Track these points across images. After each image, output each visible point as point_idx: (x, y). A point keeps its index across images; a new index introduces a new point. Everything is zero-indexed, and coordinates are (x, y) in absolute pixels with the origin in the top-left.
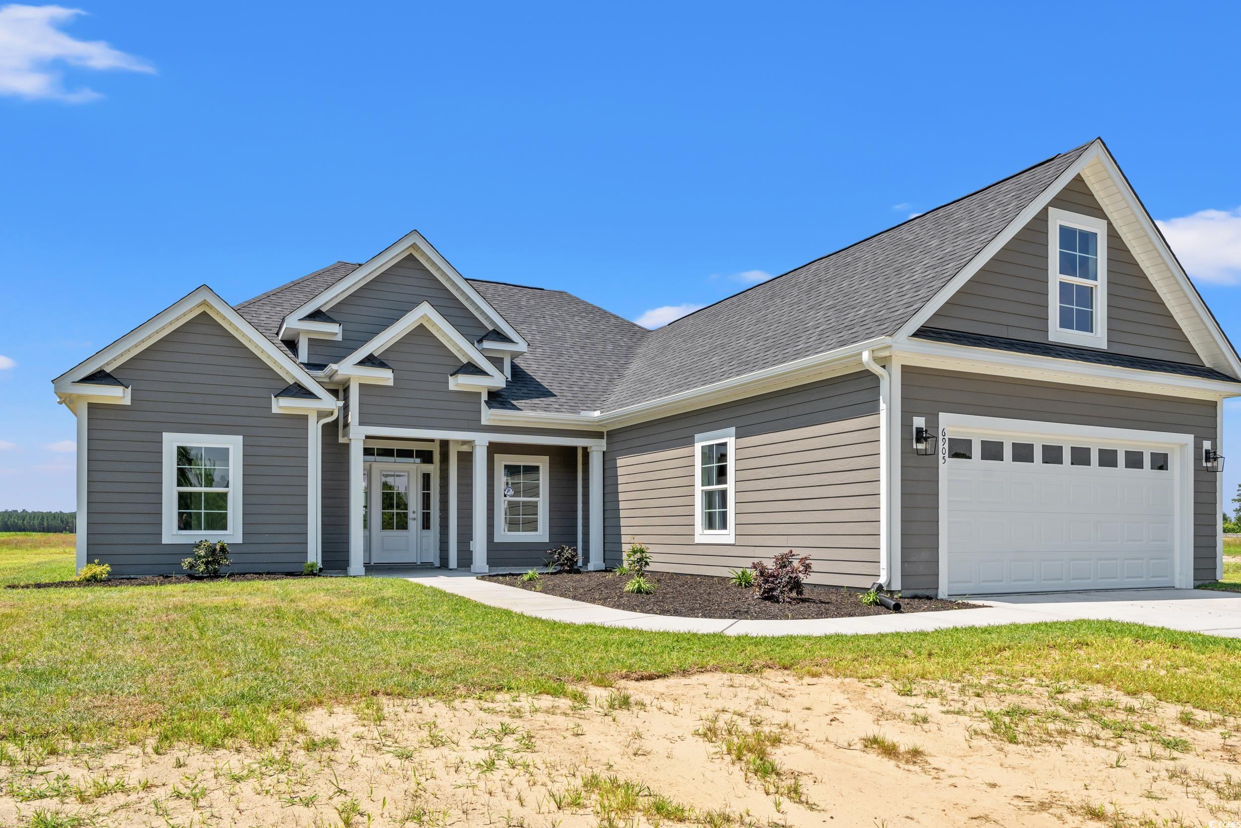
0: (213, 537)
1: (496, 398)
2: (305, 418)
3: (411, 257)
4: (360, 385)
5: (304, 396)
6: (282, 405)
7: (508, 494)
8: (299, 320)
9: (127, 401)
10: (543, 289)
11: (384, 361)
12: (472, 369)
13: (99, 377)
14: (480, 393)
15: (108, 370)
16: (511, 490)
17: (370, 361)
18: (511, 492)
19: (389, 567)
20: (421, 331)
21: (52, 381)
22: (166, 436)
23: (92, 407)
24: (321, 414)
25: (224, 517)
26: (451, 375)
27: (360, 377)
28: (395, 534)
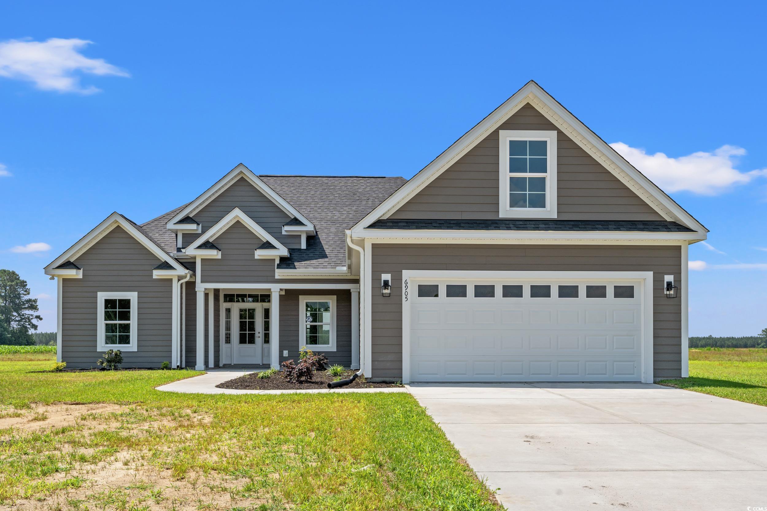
0: (123, 348)
1: (285, 262)
2: (171, 280)
3: (242, 179)
4: (202, 259)
5: (167, 268)
6: (157, 274)
7: (308, 320)
8: (174, 224)
9: (80, 276)
10: (385, 177)
11: (214, 245)
12: (268, 245)
13: (67, 265)
14: (274, 260)
15: (72, 260)
16: (311, 318)
17: (207, 245)
18: (311, 319)
19: (243, 367)
20: (238, 224)
21: (44, 269)
22: (100, 294)
23: (64, 280)
24: (180, 278)
25: (128, 337)
26: (256, 250)
27: (201, 255)
28: (247, 346)
